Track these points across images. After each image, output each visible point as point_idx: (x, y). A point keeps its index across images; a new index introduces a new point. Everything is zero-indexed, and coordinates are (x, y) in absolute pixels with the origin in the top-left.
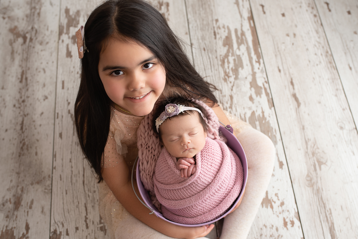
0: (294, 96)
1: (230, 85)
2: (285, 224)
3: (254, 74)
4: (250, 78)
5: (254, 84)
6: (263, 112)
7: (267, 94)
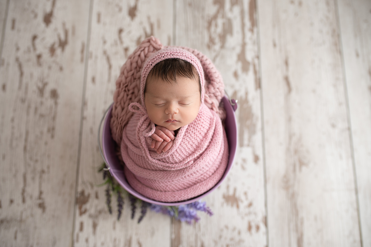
0: (287, 79)
1: (214, 54)
2: (250, 228)
3: (244, 45)
4: (238, 50)
5: (242, 57)
6: (247, 94)
7: (255, 72)
